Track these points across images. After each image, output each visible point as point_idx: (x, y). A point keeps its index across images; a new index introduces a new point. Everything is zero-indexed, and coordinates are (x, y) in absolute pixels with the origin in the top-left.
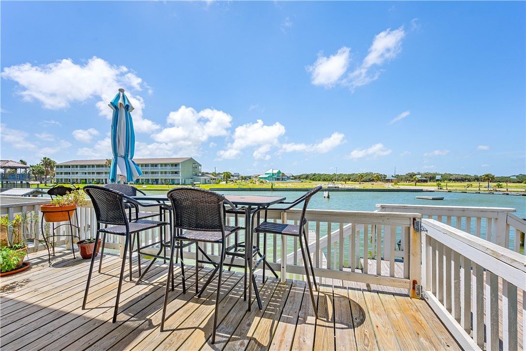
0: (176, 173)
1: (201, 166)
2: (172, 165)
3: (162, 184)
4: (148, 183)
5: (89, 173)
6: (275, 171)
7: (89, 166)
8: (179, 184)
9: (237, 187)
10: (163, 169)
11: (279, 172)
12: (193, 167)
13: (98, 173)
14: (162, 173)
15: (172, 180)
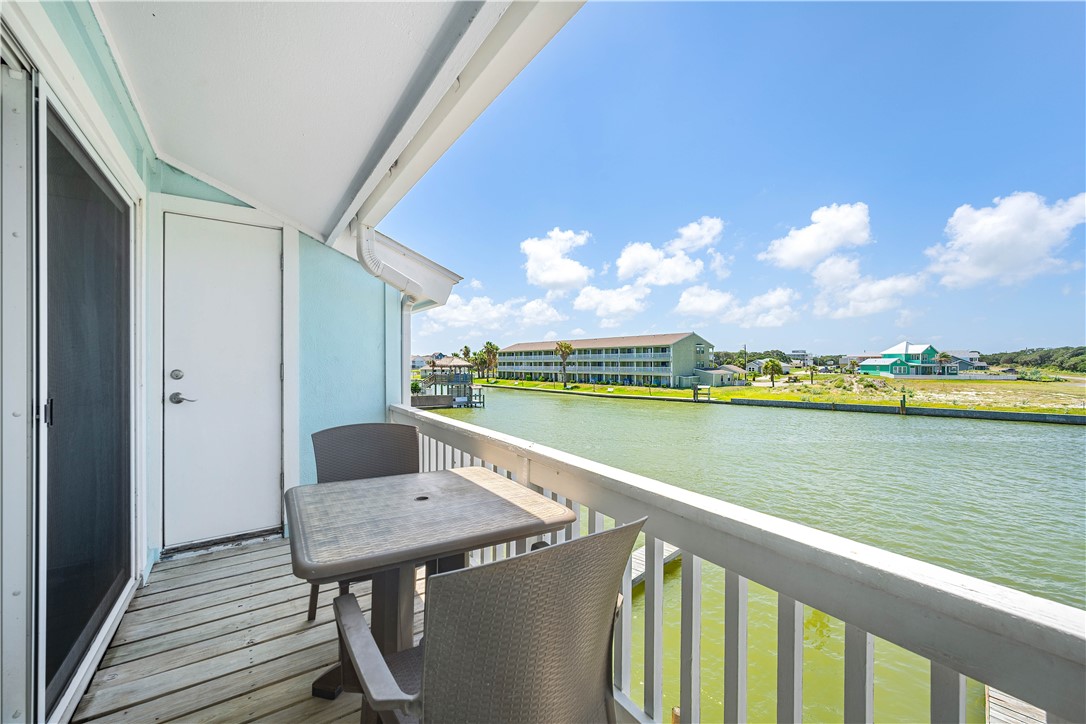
0: (664, 364)
2: (657, 349)
3: (639, 385)
4: (615, 383)
5: (535, 364)
6: (918, 349)
7: (535, 353)
9: (797, 398)
10: (640, 357)
11: (931, 351)
12: (698, 352)
13: (547, 364)
14: (638, 364)
15: (656, 377)
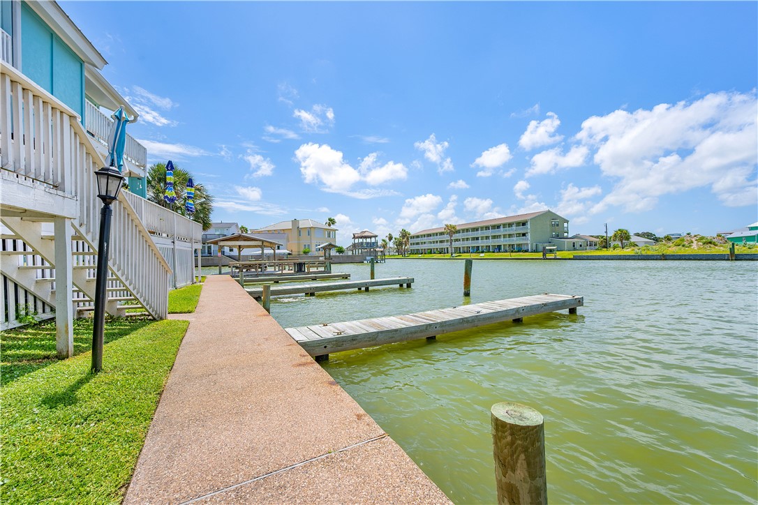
1: (567, 222)
8: (527, 251)
